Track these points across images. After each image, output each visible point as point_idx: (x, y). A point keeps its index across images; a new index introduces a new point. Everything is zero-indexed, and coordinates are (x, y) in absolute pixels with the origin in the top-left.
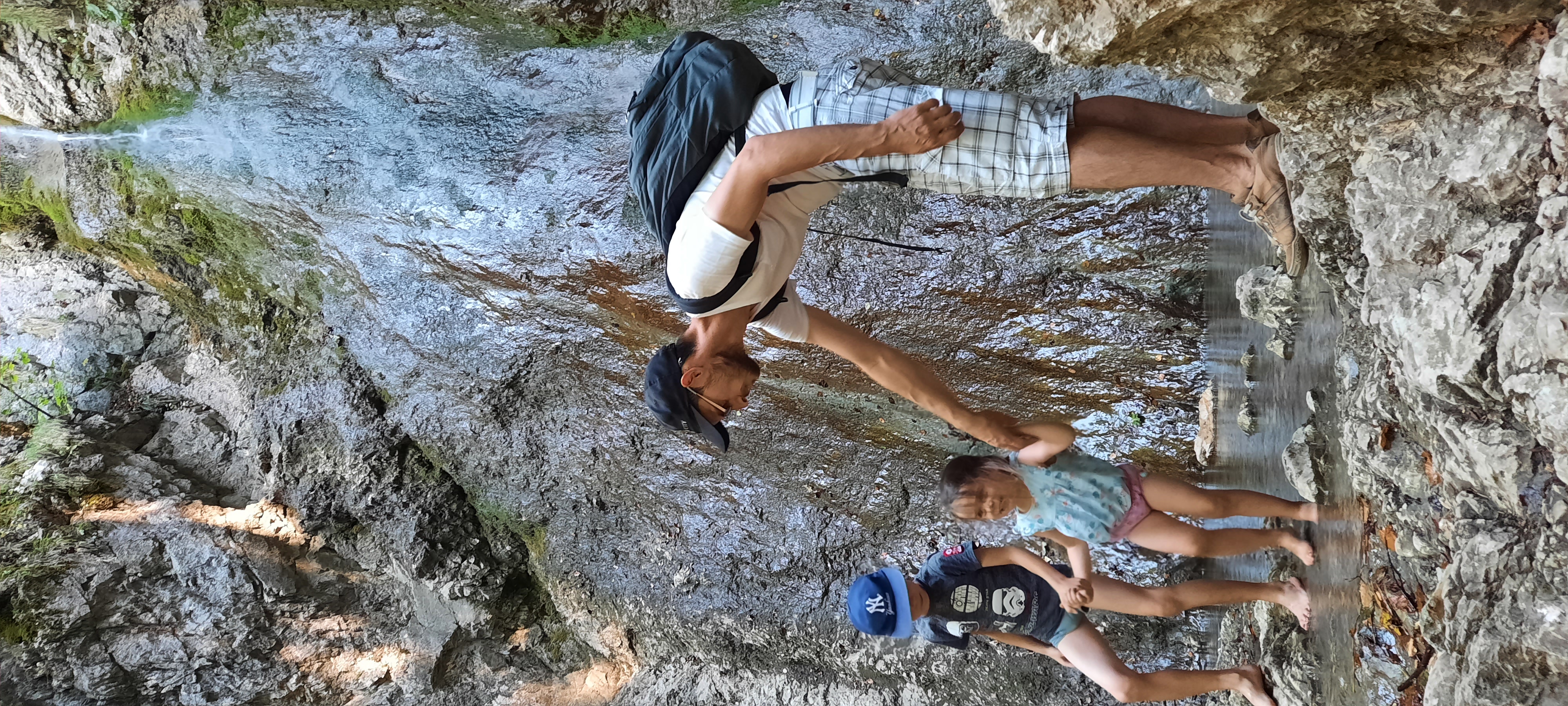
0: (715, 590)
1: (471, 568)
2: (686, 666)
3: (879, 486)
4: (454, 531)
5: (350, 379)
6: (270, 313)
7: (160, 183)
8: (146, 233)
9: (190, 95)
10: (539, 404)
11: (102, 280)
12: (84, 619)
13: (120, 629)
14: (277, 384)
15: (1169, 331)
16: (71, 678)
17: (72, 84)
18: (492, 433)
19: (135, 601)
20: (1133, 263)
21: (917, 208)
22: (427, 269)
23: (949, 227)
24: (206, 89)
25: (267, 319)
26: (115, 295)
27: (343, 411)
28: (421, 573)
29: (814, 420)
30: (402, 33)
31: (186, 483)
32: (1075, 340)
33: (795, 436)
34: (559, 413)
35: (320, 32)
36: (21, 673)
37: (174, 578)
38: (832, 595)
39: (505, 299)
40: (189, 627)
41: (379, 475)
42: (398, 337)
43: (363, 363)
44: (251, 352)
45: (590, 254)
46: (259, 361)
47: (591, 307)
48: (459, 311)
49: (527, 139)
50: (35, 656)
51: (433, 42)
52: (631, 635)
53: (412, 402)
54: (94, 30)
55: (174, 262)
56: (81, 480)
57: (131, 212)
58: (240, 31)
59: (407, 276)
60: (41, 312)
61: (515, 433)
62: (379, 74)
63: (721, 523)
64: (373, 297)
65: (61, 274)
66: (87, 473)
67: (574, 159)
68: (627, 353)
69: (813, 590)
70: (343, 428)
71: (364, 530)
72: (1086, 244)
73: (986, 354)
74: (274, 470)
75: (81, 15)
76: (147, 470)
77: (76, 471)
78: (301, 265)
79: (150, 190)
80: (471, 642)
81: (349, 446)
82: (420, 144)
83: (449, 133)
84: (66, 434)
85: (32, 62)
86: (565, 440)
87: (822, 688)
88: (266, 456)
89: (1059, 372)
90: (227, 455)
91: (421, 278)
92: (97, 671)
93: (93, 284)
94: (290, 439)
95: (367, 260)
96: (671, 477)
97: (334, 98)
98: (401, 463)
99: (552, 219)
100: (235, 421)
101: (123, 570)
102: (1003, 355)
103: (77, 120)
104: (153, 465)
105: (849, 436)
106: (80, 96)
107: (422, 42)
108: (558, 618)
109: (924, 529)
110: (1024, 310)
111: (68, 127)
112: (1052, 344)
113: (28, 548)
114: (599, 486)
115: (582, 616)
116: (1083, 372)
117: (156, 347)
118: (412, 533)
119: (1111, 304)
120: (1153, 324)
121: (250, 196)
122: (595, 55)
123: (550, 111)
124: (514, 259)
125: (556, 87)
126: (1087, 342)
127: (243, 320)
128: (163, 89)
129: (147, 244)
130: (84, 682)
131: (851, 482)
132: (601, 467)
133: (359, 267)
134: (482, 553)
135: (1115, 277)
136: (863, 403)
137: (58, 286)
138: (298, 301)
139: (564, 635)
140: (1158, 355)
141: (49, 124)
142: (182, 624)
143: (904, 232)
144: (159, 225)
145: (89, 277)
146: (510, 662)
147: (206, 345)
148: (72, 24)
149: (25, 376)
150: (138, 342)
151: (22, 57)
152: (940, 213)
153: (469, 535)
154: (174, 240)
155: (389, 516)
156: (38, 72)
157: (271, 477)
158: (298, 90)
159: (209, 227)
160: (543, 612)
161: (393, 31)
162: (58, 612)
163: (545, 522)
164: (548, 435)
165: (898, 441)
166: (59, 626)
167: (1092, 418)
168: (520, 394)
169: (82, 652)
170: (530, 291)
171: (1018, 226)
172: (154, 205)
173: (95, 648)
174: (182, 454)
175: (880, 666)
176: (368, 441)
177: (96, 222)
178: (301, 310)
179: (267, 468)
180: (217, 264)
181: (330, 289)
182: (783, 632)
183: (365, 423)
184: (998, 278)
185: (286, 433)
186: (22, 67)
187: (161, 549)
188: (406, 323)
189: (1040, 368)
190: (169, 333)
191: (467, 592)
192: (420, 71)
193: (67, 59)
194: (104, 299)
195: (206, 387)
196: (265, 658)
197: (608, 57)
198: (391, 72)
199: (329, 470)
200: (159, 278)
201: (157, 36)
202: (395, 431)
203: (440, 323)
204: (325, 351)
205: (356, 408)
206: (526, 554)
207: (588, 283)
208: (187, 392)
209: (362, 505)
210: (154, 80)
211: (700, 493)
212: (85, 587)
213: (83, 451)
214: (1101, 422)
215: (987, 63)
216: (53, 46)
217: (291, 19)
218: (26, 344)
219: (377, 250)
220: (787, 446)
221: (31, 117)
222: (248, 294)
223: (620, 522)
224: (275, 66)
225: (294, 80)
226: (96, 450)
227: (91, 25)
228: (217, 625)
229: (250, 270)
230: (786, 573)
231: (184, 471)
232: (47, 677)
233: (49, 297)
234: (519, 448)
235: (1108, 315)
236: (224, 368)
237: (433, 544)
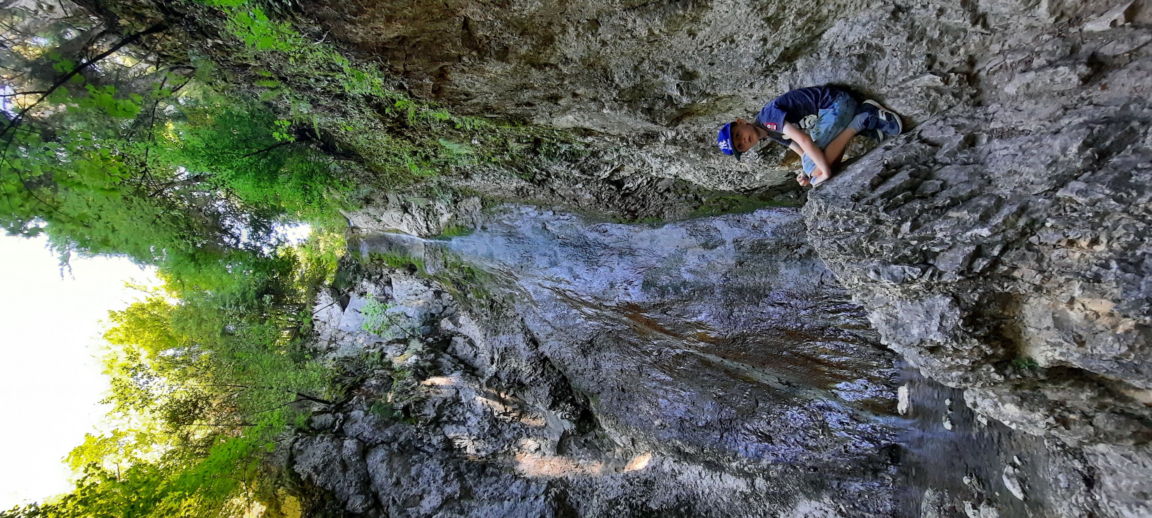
0: (673, 430)
1: (569, 407)
2: (658, 456)
3: (745, 398)
4: (563, 392)
5: (526, 334)
6: (492, 304)
7: (458, 257)
8: (451, 274)
9: (472, 230)
10: (599, 350)
11: (430, 287)
12: (434, 418)
13: (446, 422)
14: (496, 332)
15: (879, 355)
16: (430, 440)
17: (429, 222)
18: (580, 358)
19: (450, 412)
20: (863, 327)
21: (767, 296)
22: (558, 297)
23: (781, 304)
24: (479, 228)
25: (491, 307)
26: (434, 292)
27: (523, 346)
28: (550, 408)
29: (718, 370)
30: (554, 214)
31: (462, 366)
32: (837, 352)
33: (709, 375)
34: (607, 354)
35: (523, 212)
36: (413, 436)
37: (462, 404)
38: (724, 438)
39: (590, 311)
40: (469, 423)
41: (535, 369)
42: (546, 321)
43: (530, 328)
44: (485, 318)
45: (628, 299)
46: (488, 321)
47: (625, 318)
48: (570, 314)
49: (602, 255)
50: (418, 430)
51: (566, 217)
52: (633, 440)
53: (549, 344)
54: (438, 205)
55: (458, 284)
56: (428, 364)
57: (446, 267)
58: (493, 209)
59: (550, 299)
60: (409, 298)
61: (589, 360)
62: (545, 228)
63: (676, 404)
64: (537, 306)
65: (416, 284)
66: (430, 361)
67: (622, 264)
68: (638, 336)
69: (716, 435)
70: (522, 351)
71: (527, 389)
72: (842, 318)
73: (796, 354)
74: (495, 364)
75: (434, 200)
76: (449, 360)
77: (426, 361)
78: (508, 291)
79: (453, 260)
80: (569, 436)
81: (524, 359)
82: (559, 254)
83: (570, 250)
84: (421, 345)
85: (417, 215)
86: (609, 365)
87: (718, 473)
88: (492, 359)
89: (829, 364)
90: (475, 355)
91: (556, 300)
92: (439, 438)
93: (427, 288)
94: (502, 353)
95: (535, 292)
96: (654, 383)
97: (526, 234)
98: (543, 367)
99: (612, 285)
100: (478, 343)
101: (446, 400)
102: (804, 356)
103: (430, 234)
104: (451, 358)
105: (733, 378)
106: (431, 226)
107: (562, 217)
108: (601, 429)
109: (764, 416)
110: (814, 339)
111: (426, 237)
112: (826, 354)
113: (413, 389)
114: (623, 383)
115: (613, 431)
116: (840, 366)
117: (448, 311)
118: (547, 393)
119: (853, 342)
120: (872, 351)
121: (491, 265)
122: (631, 228)
123: (611, 245)
124: (595, 298)
125: (614, 237)
126: (843, 355)
127: (482, 306)
128: (462, 227)
129: (450, 278)
130: (434, 442)
131: (733, 395)
132: (624, 376)
133: (532, 293)
134: (573, 402)
135: (855, 332)
136: (741, 367)
137: (414, 288)
138: (504, 302)
139: (604, 436)
140: (875, 363)
141: (420, 235)
142: (466, 422)
143: (760, 304)
144: (456, 272)
145: (425, 285)
146: (584, 446)
147: (467, 313)
148: (431, 203)
149: (402, 320)
150: (441, 309)
151: (414, 213)
152: (777, 298)
153: (568, 395)
154: (460, 277)
155: (538, 386)
156: (418, 219)
157: (494, 366)
158: (513, 230)
159: (473, 273)
160: (595, 426)
161: (551, 213)
162: (425, 415)
163: (599, 393)
164: (602, 362)
165: (754, 382)
166: (426, 420)
167: (843, 383)
168: (593, 346)
169: (434, 430)
170: (601, 310)
171: (811, 308)
172: (454, 265)
173: (438, 429)
174: (460, 354)
175: (746, 469)
176: (532, 357)
177: (433, 269)
178: (505, 305)
179: (492, 363)
180: (474, 286)
181: (519, 300)
182: (703, 450)
183: (531, 350)
184: (802, 326)
185: (500, 351)
186: (413, 216)
187: (458, 392)
188: (549, 316)
189: (819, 362)
190: (452, 307)
191: (567, 416)
192: (561, 227)
193: (428, 214)
194: (430, 293)
195: (467, 329)
196: (496, 437)
197: (637, 229)
198: (549, 227)
199: (516, 366)
200: (453, 289)
201: (462, 209)
202: (542, 354)
203: (563, 317)
204: (515, 322)
205: (528, 345)
206: (589, 403)
207: (625, 310)
208: (460, 330)
209: (528, 381)
210: (460, 223)
211: (666, 391)
212: (434, 406)
213: (428, 352)
214: (847, 385)
215: (799, 246)
216: (424, 210)
217: (513, 207)
218: (402, 309)
219: (540, 289)
220: (706, 378)
221: (415, 233)
222: (484, 297)
223: (630, 397)
224: (505, 222)
225: (511, 227)
226: (432, 352)
227: (437, 203)
228: (479, 423)
229: (486, 289)
230: (705, 427)
231: (462, 361)
232: (422, 439)
233: (411, 292)
234: (591, 365)
235: (851, 345)
236: (473, 322)
237: (555, 397)
